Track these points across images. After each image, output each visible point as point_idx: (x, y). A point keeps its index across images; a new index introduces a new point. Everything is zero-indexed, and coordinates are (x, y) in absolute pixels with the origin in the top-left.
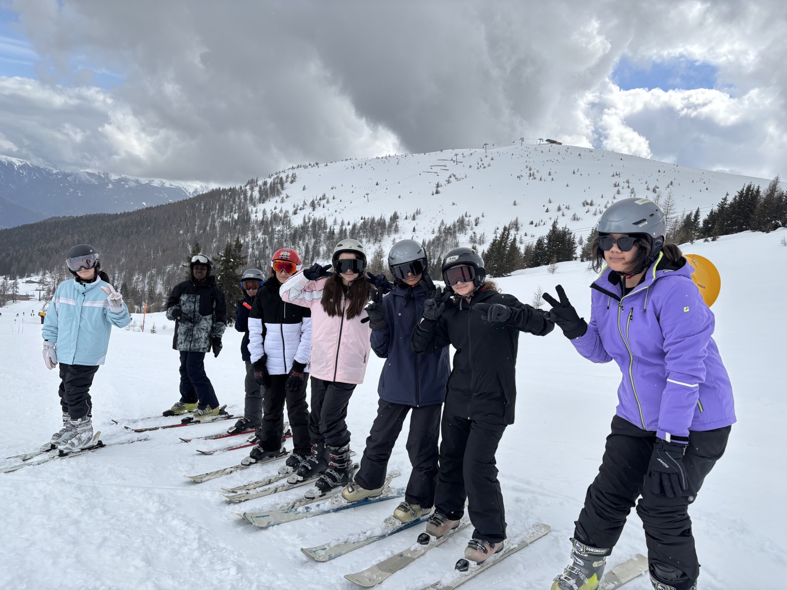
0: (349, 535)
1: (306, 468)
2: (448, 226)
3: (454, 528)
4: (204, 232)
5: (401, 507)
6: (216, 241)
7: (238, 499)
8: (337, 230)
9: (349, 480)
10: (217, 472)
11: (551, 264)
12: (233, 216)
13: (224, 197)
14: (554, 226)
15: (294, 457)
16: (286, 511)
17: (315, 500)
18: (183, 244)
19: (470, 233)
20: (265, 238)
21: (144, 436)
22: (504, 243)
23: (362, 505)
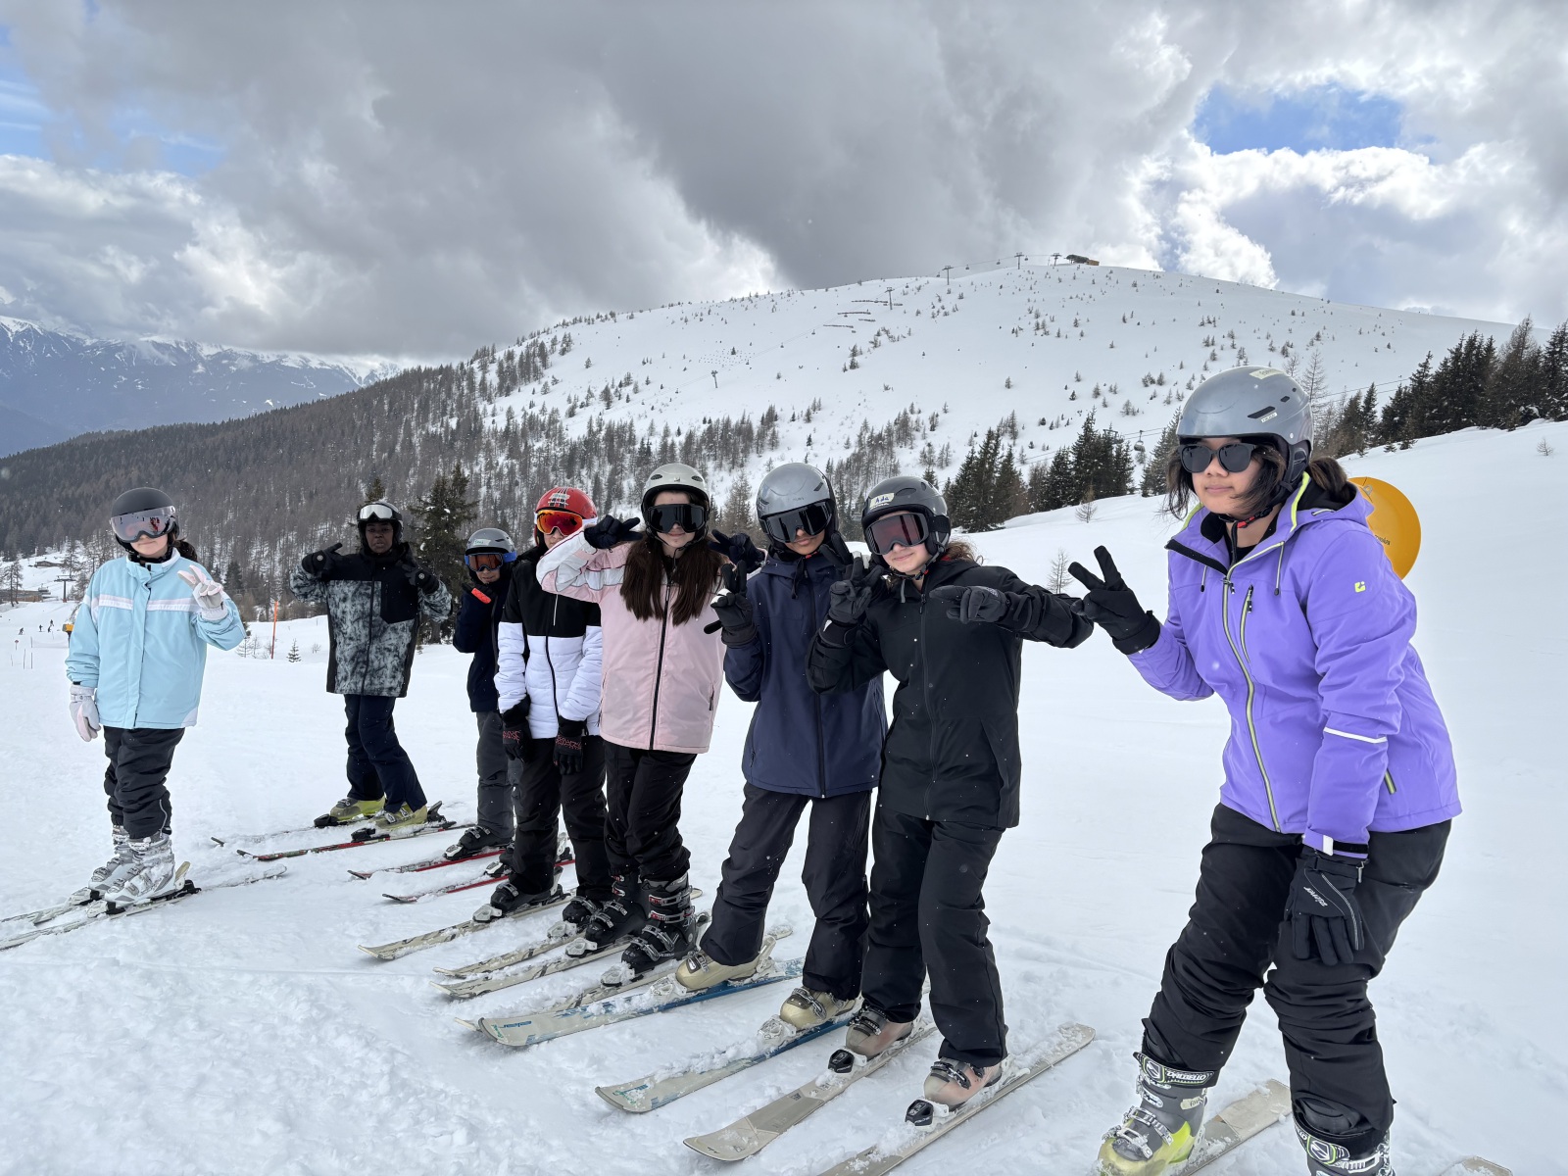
0: (692, 1057)
1: (603, 925)
2: (876, 432)
3: (901, 1039)
4: (390, 456)
5: (794, 997)
6: (414, 474)
7: (468, 991)
8: (655, 447)
9: (690, 946)
10: (425, 937)
11: (1083, 502)
12: (447, 423)
13: (429, 384)
14: (1087, 428)
15: (578, 903)
16: (565, 1012)
17: (622, 988)
18: (349, 481)
19: (920, 445)
20: (513, 465)
21: (278, 869)
22: (989, 463)
23: (717, 996)
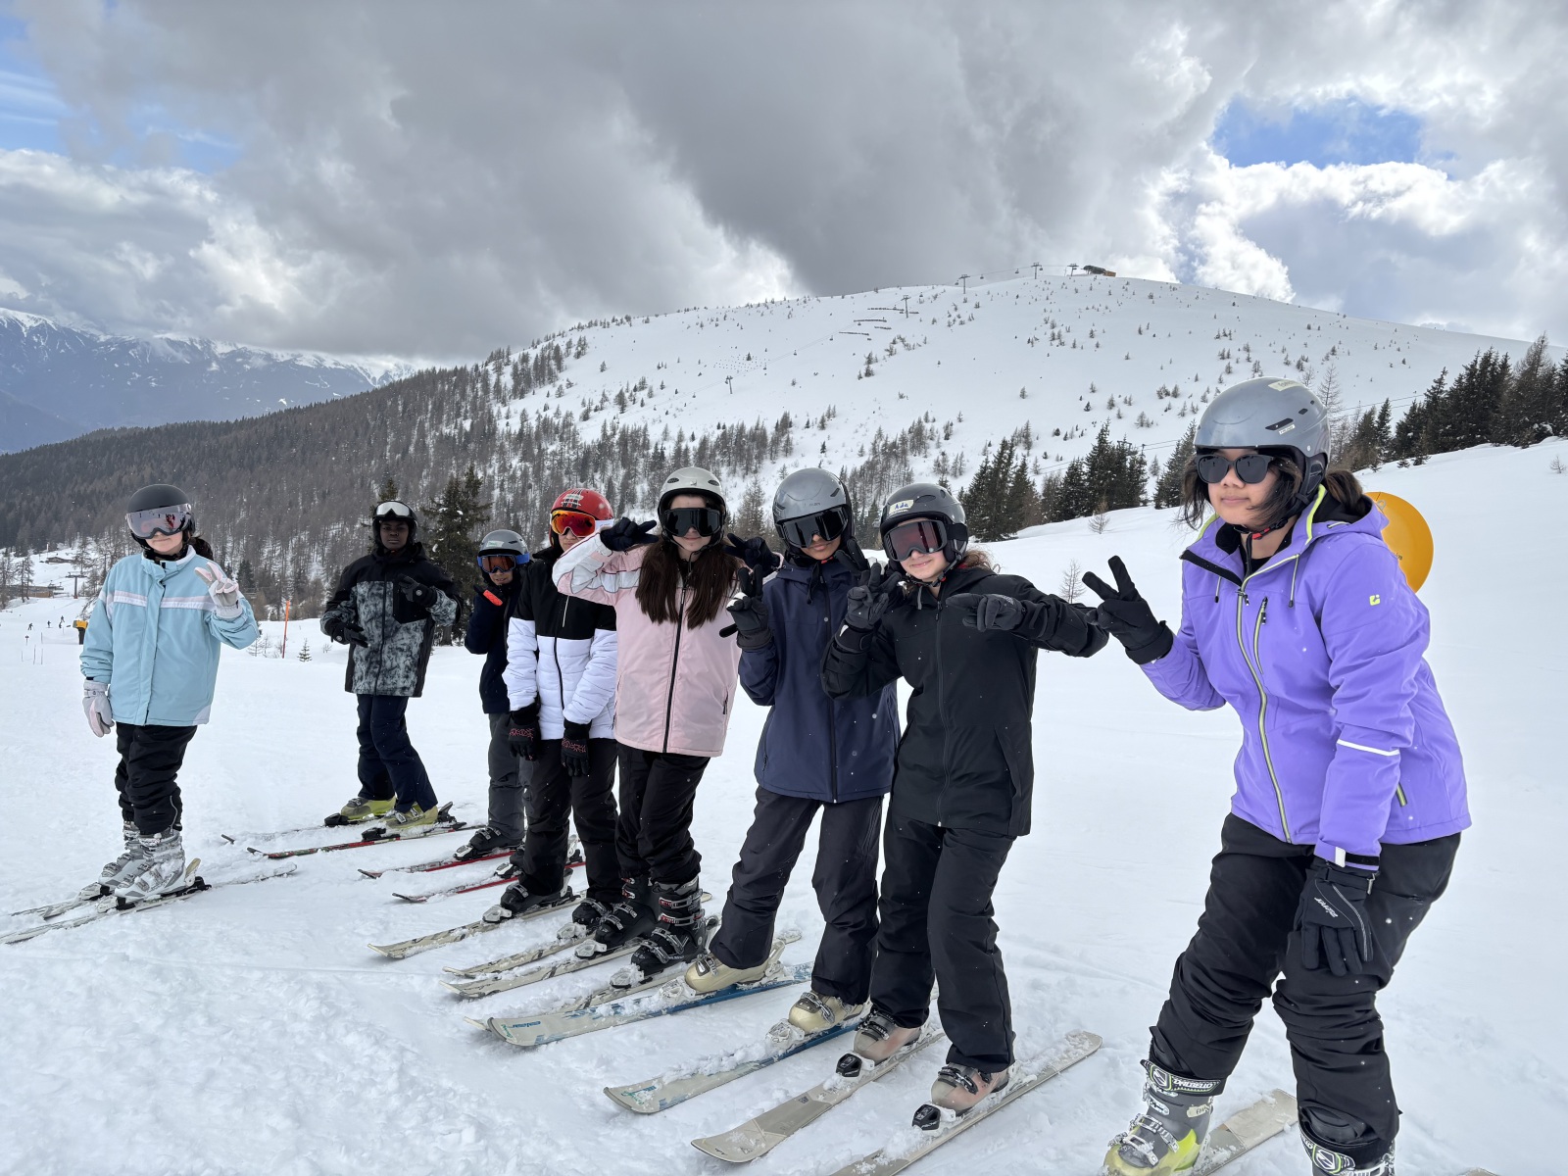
1: (613, 927)
2: (890, 441)
3: (909, 1044)
4: (403, 458)
5: (804, 1001)
6: (428, 475)
7: (478, 990)
8: (669, 452)
9: (699, 949)
10: (435, 937)
11: (1096, 513)
12: (461, 424)
13: (443, 386)
14: (1102, 440)
15: (589, 905)
16: (574, 1013)
17: (631, 990)
18: (362, 481)
19: (934, 454)
20: (526, 468)
21: (288, 867)
22: (1003, 473)
23: (726, 999)
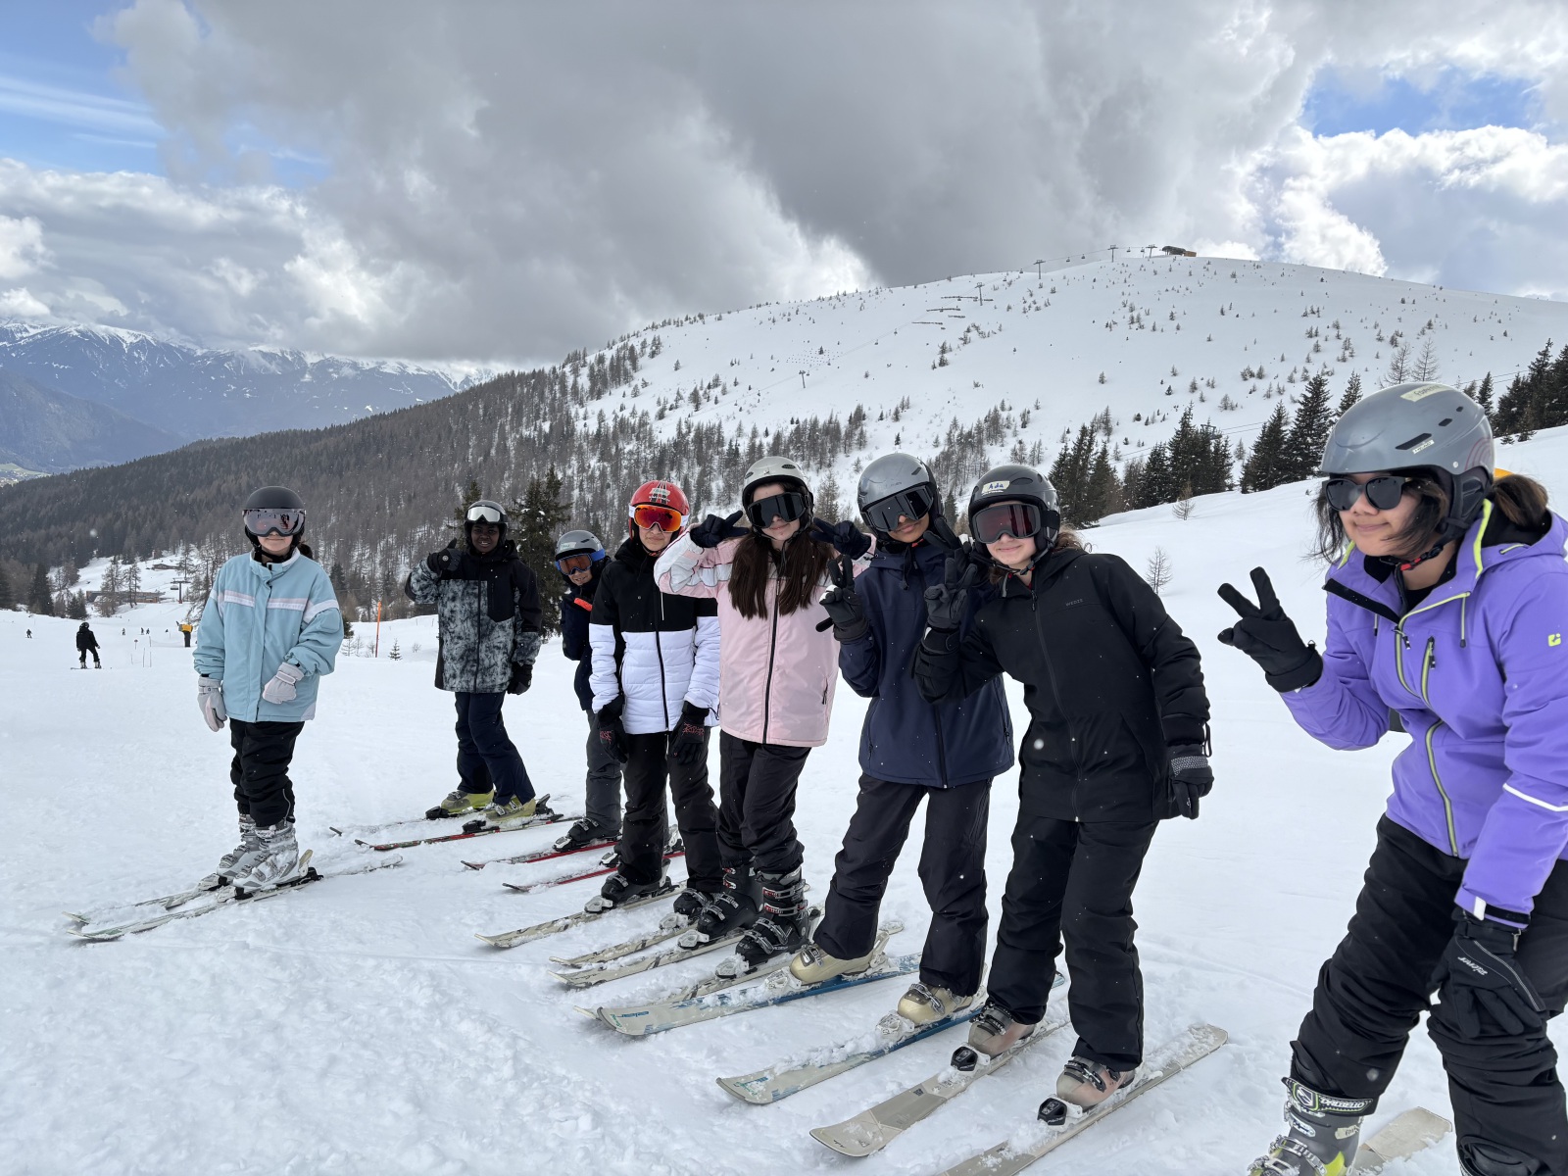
0: (810, 1051)
1: (715, 917)
2: (966, 430)
3: (1024, 1038)
4: (485, 460)
5: (913, 993)
6: (509, 477)
7: (584, 980)
8: (743, 449)
9: (803, 940)
10: (539, 927)
11: (1180, 499)
12: (541, 426)
13: (522, 389)
14: (1185, 423)
15: (689, 895)
16: (681, 1003)
17: (736, 980)
18: (446, 484)
19: (1011, 443)
20: (604, 468)
21: (394, 858)
22: (1083, 460)
23: (831, 990)
